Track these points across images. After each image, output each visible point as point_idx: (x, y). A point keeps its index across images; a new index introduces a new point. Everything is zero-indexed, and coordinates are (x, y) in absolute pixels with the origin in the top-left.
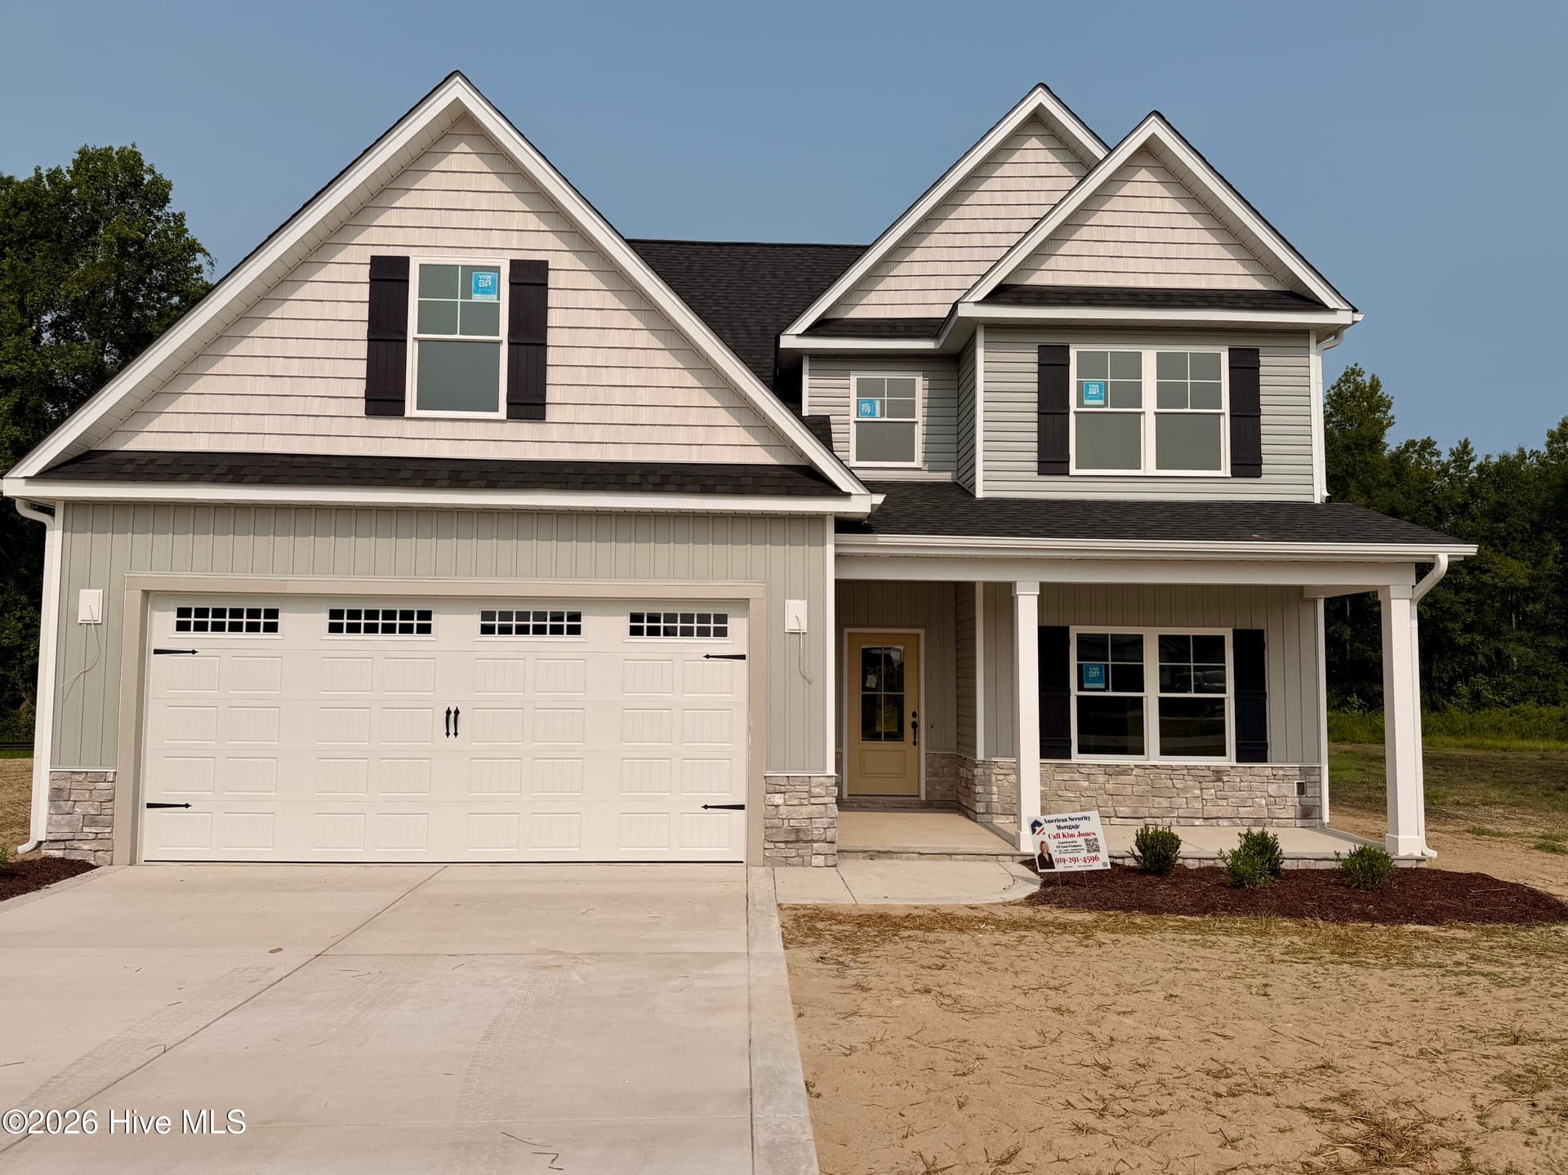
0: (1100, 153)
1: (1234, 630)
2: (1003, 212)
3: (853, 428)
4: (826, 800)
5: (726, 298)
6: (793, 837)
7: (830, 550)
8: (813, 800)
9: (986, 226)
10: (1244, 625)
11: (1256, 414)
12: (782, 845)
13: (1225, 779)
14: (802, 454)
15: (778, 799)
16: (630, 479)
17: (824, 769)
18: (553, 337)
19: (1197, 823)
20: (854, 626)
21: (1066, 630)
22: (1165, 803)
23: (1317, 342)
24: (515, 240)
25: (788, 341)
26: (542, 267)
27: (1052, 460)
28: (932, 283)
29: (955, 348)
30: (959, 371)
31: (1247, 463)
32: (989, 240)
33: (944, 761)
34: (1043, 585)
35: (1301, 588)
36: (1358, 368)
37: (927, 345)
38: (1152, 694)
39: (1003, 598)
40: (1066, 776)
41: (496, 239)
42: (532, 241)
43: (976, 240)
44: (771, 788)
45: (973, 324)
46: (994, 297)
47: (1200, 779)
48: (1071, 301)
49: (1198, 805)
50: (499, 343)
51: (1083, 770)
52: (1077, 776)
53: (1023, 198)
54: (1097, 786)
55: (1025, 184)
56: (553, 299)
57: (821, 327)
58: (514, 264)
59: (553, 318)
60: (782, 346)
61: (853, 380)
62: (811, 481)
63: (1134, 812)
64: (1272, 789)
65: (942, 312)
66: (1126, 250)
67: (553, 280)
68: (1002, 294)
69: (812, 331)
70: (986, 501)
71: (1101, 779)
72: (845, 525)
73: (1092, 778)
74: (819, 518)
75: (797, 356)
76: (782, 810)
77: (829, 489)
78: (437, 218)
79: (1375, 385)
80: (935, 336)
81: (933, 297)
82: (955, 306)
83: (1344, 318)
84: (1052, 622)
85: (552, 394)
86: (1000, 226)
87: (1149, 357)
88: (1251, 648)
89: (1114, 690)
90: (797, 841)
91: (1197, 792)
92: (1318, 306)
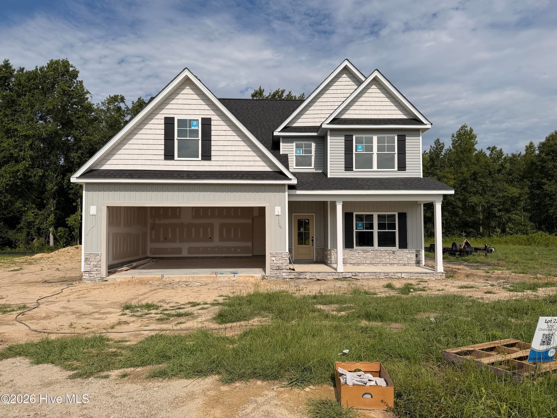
0: (363, 79)
1: (398, 213)
2: (336, 95)
3: (295, 157)
4: (286, 259)
6: (278, 268)
7: (287, 194)
8: (283, 259)
9: (331, 100)
10: (401, 211)
11: (405, 154)
12: (275, 270)
13: (396, 253)
14: (279, 168)
15: (274, 259)
16: (234, 175)
17: (286, 251)
18: (213, 138)
19: (388, 265)
20: (295, 213)
21: (353, 213)
22: (379, 260)
23: (422, 133)
24: (202, 112)
25: (275, 134)
26: (209, 120)
27: (348, 167)
28: (316, 116)
29: (323, 135)
30: (324, 141)
31: (402, 167)
32: (332, 104)
33: (320, 250)
34: (343, 202)
35: (417, 202)
36: (466, 125)
37: (315, 134)
38: (376, 230)
39: (334, 205)
40: (352, 253)
41: (197, 112)
42: (207, 112)
43: (329, 104)
44: (272, 256)
45: (326, 130)
46: (332, 122)
47: (389, 253)
48: (353, 123)
49: (388, 260)
50: (199, 140)
51: (357, 251)
52: (355, 253)
53: (342, 91)
54: (361, 256)
55: (342, 87)
56: (213, 128)
57: (285, 129)
58: (202, 119)
59: (213, 133)
61: (294, 144)
62: (281, 175)
63: (371, 262)
64: (409, 256)
65: (319, 124)
66: (369, 108)
67: (213, 123)
68: (335, 121)
69: (282, 131)
70: (330, 178)
71: (362, 253)
72: (291, 187)
73: (359, 253)
74: (284, 185)
75: (279, 137)
76: (275, 261)
77: (286, 178)
78: (181, 107)
79: (471, 130)
80: (317, 132)
81: (317, 120)
82: (321, 124)
83: (429, 126)
84: (349, 211)
85: (213, 153)
86: (335, 100)
87: (375, 138)
88: (403, 217)
89: (365, 230)
90: (279, 269)
91: (388, 257)
92: (421, 123)
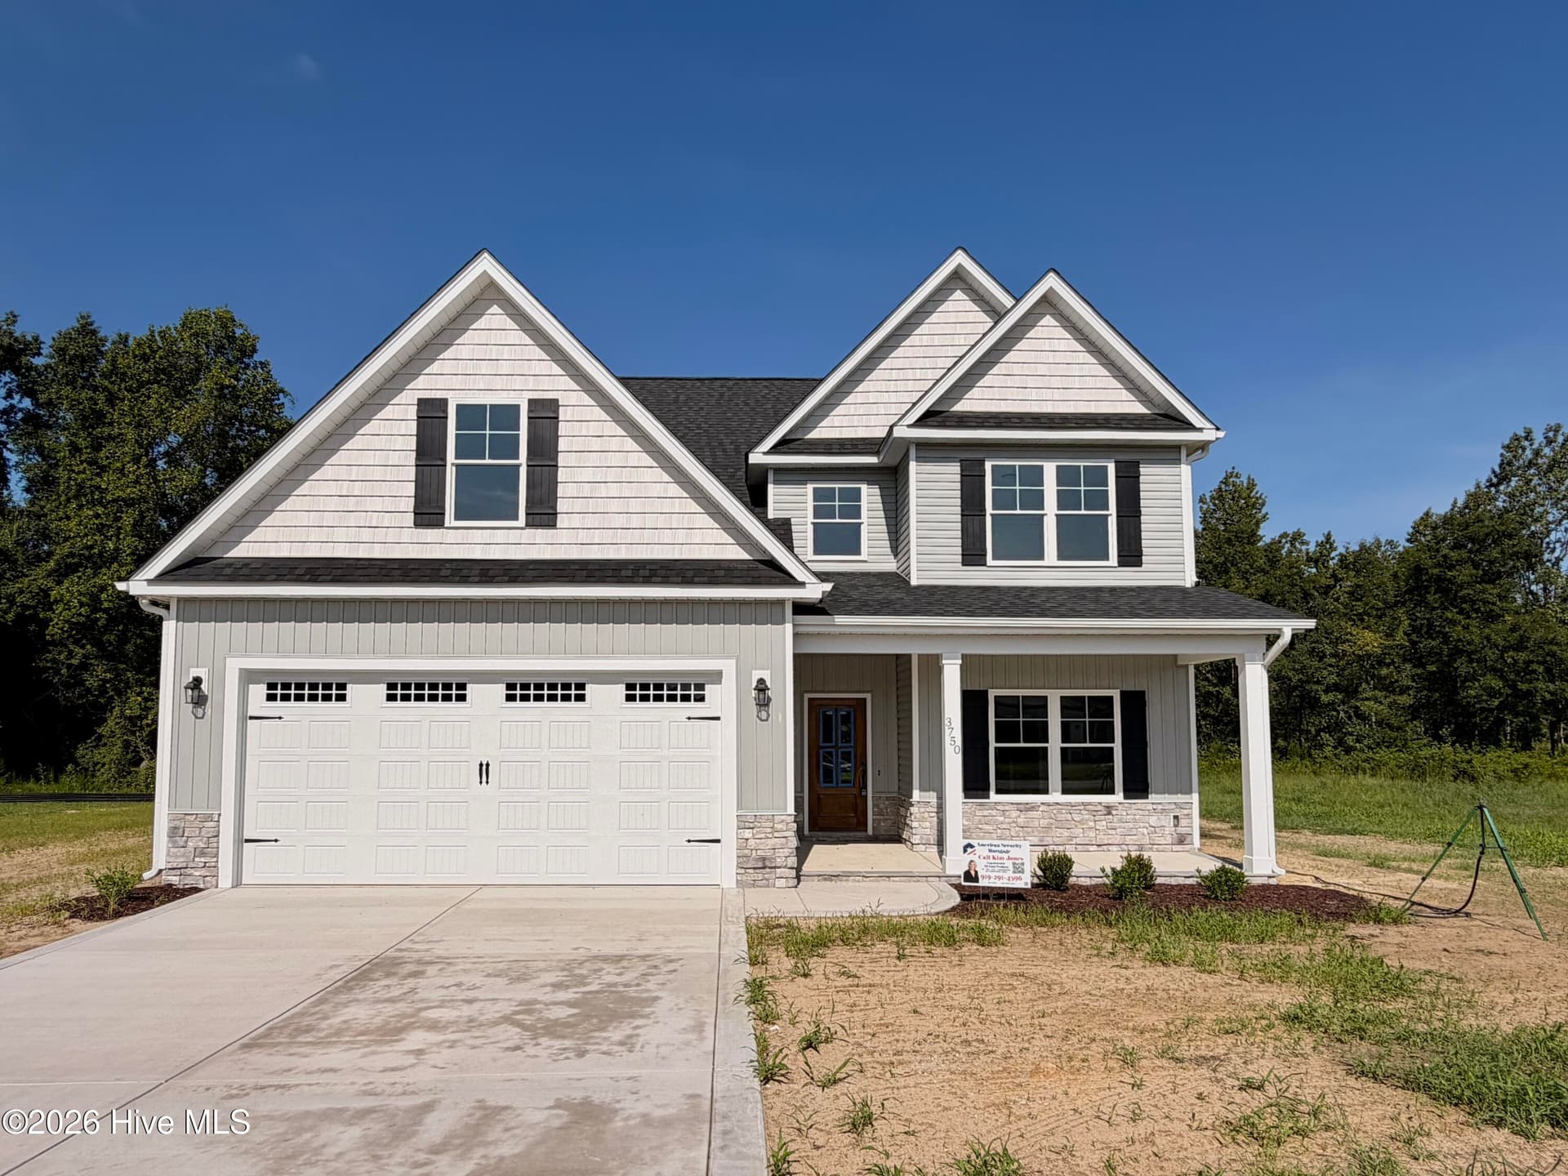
0: (1008, 301)
1: (1121, 692)
2: (931, 352)
3: (810, 528)
4: (786, 834)
5: (706, 423)
6: (760, 865)
7: (789, 627)
8: (776, 834)
9: (920, 363)
10: (1130, 687)
11: (1137, 514)
12: (751, 871)
13: (1114, 812)
14: (765, 551)
15: (748, 834)
16: (624, 573)
17: (786, 810)
18: (562, 460)
19: (1091, 848)
20: (812, 692)
21: (986, 692)
22: (1066, 833)
23: (1188, 456)
24: (531, 383)
25: (756, 458)
26: (554, 404)
27: (973, 555)
28: (874, 409)
29: (893, 461)
30: (896, 480)
31: (1131, 555)
32: (918, 374)
33: (887, 803)
34: (964, 657)
35: (1175, 656)
36: (1236, 471)
37: (872, 460)
38: (1055, 744)
39: (932, 667)
40: (986, 813)
41: (518, 383)
42: (545, 383)
43: (910, 374)
44: (742, 825)
45: (907, 443)
46: (922, 422)
47: (1094, 813)
48: (986, 424)
49: (1092, 834)
50: (518, 466)
51: (998, 808)
52: (994, 812)
53: (947, 340)
54: (1010, 820)
55: (948, 329)
56: (563, 429)
57: (781, 447)
58: (531, 402)
59: (562, 444)
60: (750, 462)
61: (810, 487)
62: (773, 572)
63: (1041, 841)
64: (1153, 820)
65: (881, 433)
66: (1031, 382)
67: (563, 414)
68: (929, 418)
69: (775, 449)
70: (918, 587)
71: (1014, 814)
72: (801, 608)
73: (1007, 813)
74: (781, 602)
75: (764, 470)
76: (752, 842)
77: (789, 580)
78: (470, 367)
79: (1251, 485)
80: (877, 453)
81: (873, 421)
82: (891, 427)
83: (1209, 435)
84: (974, 686)
85: (561, 506)
86: (928, 363)
87: (1050, 469)
88: (1135, 703)
89: (1025, 742)
90: (764, 868)
91: (1092, 824)
92: (1188, 426)
